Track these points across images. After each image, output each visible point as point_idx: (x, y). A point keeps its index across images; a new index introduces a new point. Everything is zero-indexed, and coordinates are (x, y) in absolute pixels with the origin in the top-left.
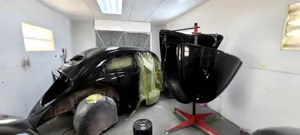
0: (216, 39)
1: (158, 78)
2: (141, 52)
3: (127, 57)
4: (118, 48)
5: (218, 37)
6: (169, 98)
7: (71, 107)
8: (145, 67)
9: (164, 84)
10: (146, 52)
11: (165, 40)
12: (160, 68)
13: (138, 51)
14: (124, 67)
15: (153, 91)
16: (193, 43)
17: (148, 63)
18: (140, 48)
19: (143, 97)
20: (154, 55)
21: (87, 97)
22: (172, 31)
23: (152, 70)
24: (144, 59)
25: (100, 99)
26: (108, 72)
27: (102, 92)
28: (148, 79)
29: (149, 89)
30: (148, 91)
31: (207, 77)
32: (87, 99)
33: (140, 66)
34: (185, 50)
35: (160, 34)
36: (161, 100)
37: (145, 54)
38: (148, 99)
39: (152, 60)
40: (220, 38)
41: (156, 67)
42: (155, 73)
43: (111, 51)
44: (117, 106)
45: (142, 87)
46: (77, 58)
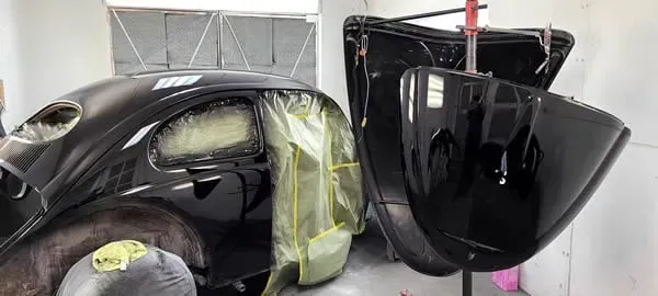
0: (547, 48)
1: (343, 188)
2: (280, 93)
3: (233, 113)
4: (195, 79)
5: (553, 38)
6: (386, 259)
7: (40, 283)
8: (294, 145)
9: (366, 208)
10: (298, 92)
11: (364, 52)
12: (349, 150)
13: (270, 90)
14: (221, 145)
15: (323, 234)
16: (463, 67)
17: (307, 134)
18: (276, 79)
19: (286, 254)
20: (327, 103)
21: (96, 249)
22: (390, 22)
23: (319, 158)
24: (289, 117)
25: (139, 255)
26: (164, 163)
27: (146, 235)
28: (306, 188)
29: (309, 226)
30: (304, 232)
31: (503, 182)
32: (96, 255)
33: (277, 143)
34: (430, 85)
35: (346, 33)
36: (354, 268)
37: (293, 98)
38: (307, 261)
39: (319, 120)
40: (562, 43)
41: (336, 148)
42: (331, 168)
43: (173, 89)
44: (197, 283)
45: (284, 218)
46: (53, 116)
